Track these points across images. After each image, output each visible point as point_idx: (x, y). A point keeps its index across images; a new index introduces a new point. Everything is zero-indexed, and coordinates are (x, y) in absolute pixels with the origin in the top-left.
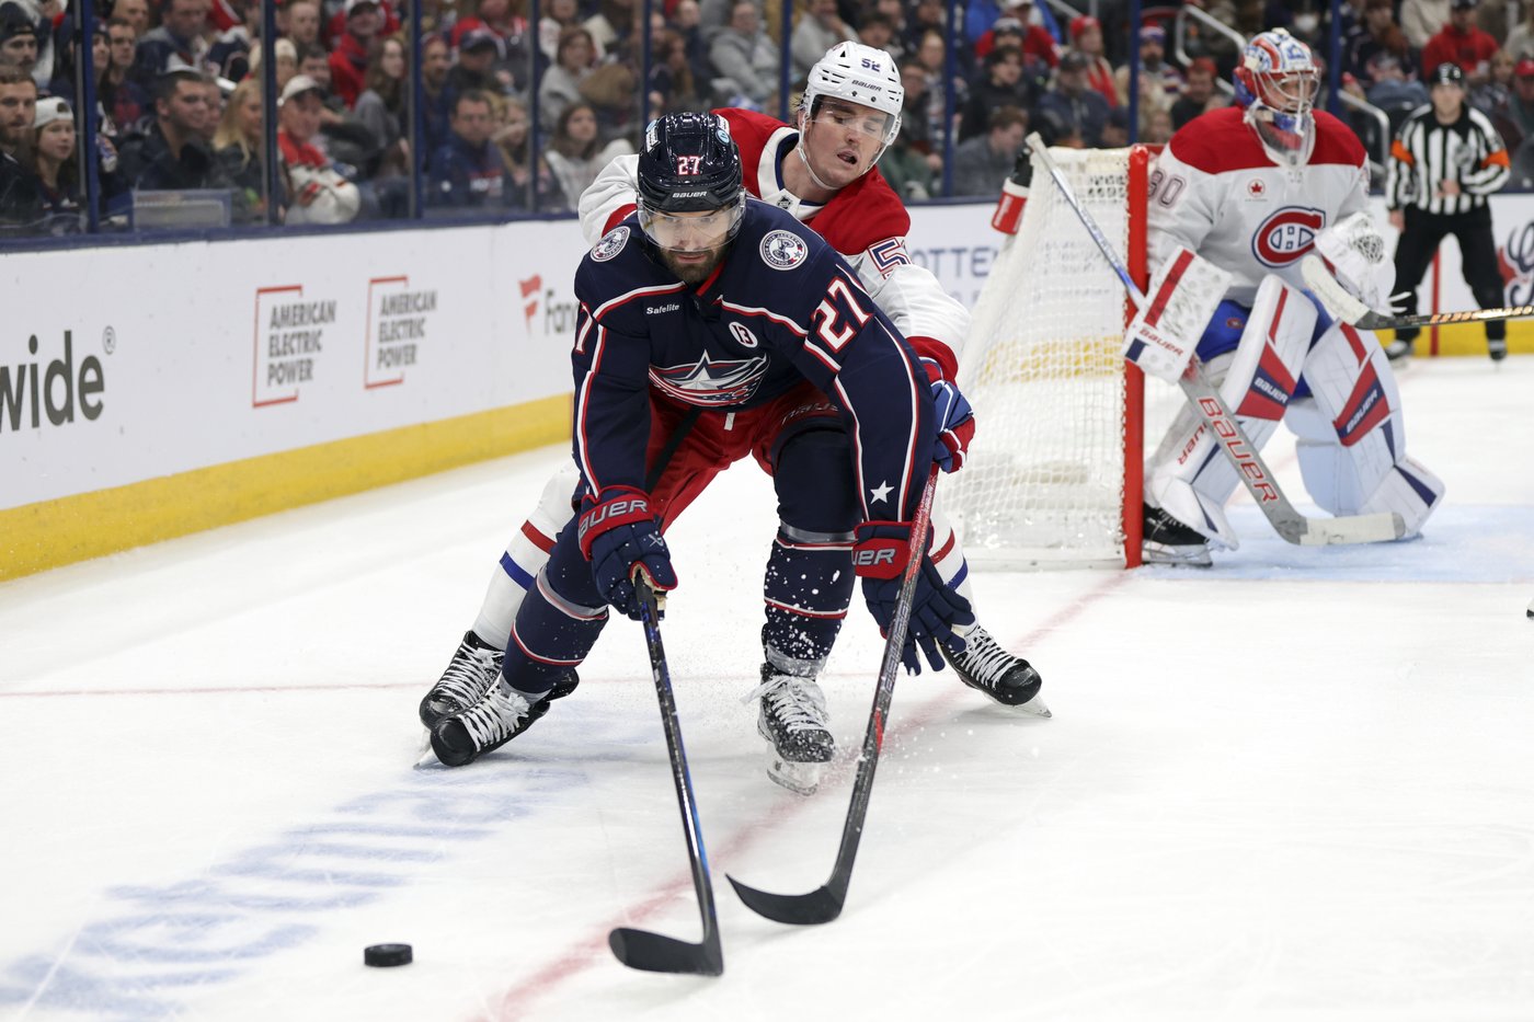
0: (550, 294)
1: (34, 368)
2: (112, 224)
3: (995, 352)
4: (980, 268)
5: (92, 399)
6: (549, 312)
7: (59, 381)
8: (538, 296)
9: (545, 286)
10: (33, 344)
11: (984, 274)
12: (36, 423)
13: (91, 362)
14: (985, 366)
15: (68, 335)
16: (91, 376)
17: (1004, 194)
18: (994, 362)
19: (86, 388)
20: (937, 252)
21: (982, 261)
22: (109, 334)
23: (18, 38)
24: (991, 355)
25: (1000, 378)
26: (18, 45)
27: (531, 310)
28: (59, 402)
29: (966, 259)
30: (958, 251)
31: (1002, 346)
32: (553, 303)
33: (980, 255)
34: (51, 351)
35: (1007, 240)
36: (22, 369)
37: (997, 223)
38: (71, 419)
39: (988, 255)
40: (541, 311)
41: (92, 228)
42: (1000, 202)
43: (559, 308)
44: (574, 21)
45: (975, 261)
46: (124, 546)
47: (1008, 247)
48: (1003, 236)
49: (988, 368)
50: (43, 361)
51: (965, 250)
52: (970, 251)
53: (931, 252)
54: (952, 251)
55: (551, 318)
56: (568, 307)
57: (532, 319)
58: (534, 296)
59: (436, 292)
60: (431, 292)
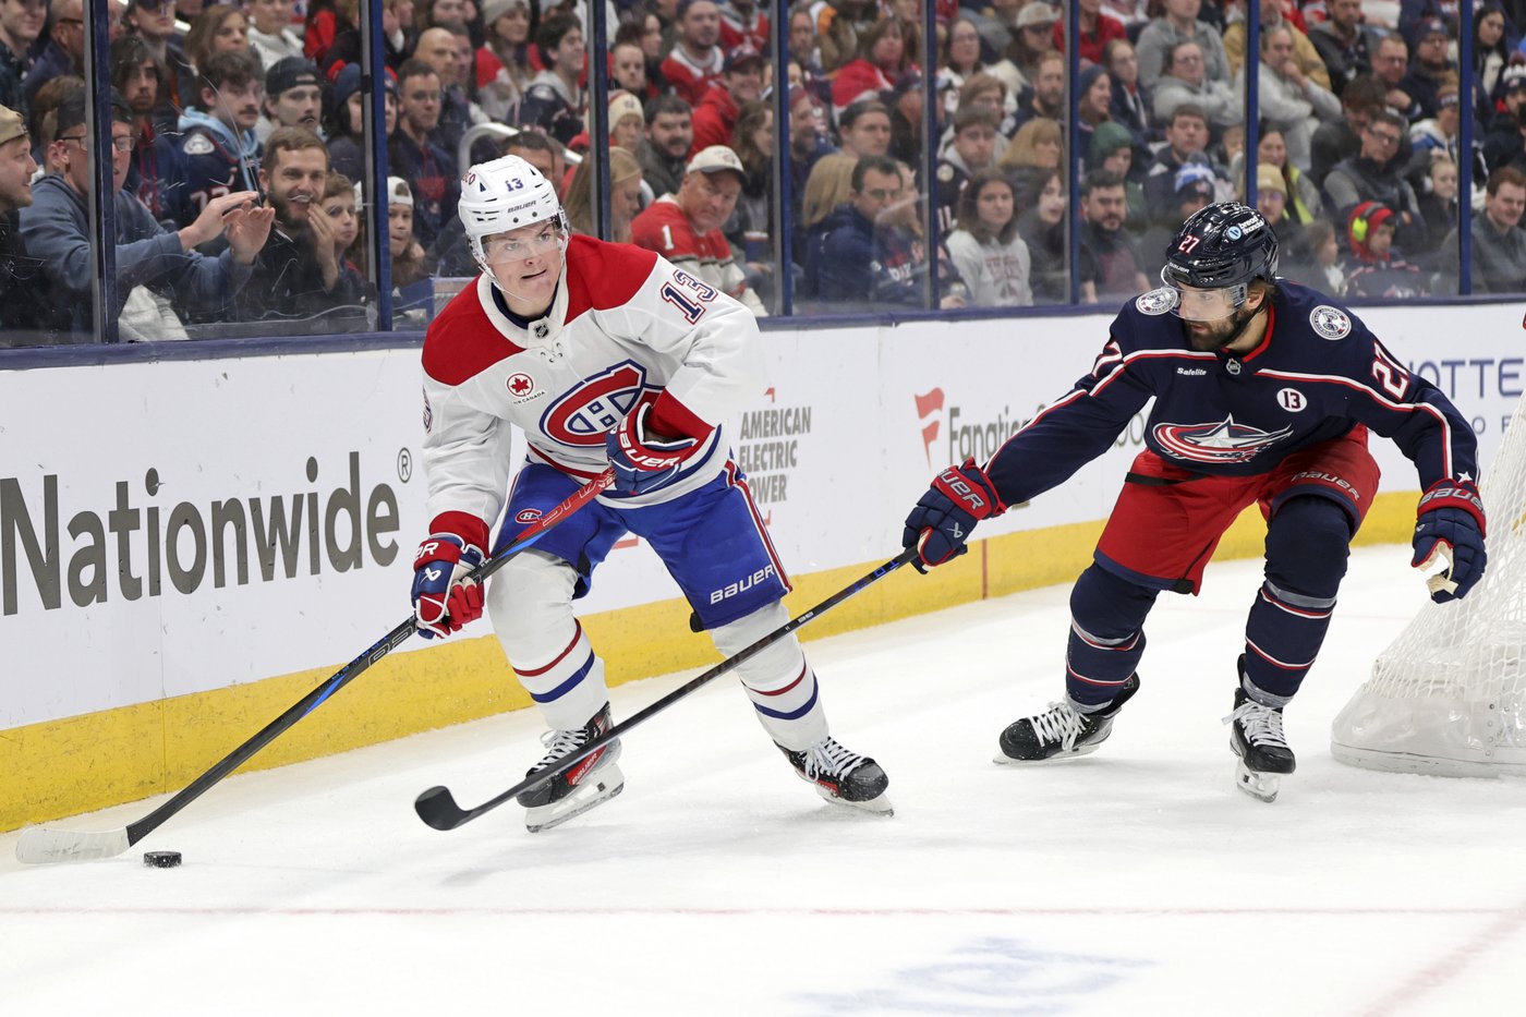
0: (955, 412)
1: (313, 497)
2: (407, 317)
4: (1508, 385)
5: (384, 539)
6: (953, 436)
7: (343, 516)
8: (940, 416)
9: (948, 404)
10: (312, 469)
11: (1518, 393)
12: (315, 569)
13: (383, 493)
15: (354, 457)
16: (383, 510)
19: (377, 525)
20: (1453, 364)
21: (1515, 376)
22: (404, 457)
23: (300, 88)
26: (299, 96)
27: (930, 434)
28: (344, 542)
29: (1491, 373)
30: (1481, 363)
32: (958, 425)
33: (1507, 369)
34: (334, 477)
36: (298, 499)
38: (359, 565)
39: (1520, 369)
40: (943, 433)
41: (384, 324)
43: (966, 430)
44: (977, 68)
45: (1502, 376)
46: (422, 726)
50: (324, 489)
51: (1491, 362)
52: (1497, 364)
53: (1444, 364)
54: (1473, 363)
55: (956, 444)
56: (978, 430)
57: (932, 445)
58: (934, 415)
59: (809, 409)
60: (804, 409)
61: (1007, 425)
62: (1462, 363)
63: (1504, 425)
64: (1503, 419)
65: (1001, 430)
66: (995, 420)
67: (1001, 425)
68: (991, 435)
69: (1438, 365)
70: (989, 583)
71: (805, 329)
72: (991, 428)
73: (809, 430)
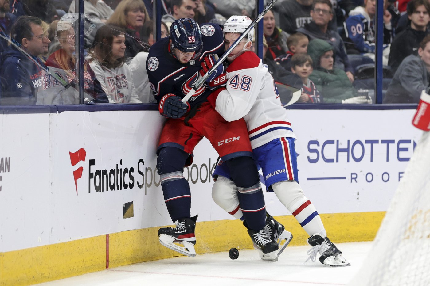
0: (92, 162)
3: (416, 215)
4: (403, 155)
6: (91, 175)
9: (88, 158)
11: (407, 160)
14: (409, 225)
17: (421, 102)
18: (415, 223)
20: (372, 142)
21: (406, 150)
24: (412, 218)
25: (420, 235)
27: (78, 174)
29: (393, 148)
30: (388, 142)
31: (421, 211)
32: (94, 169)
33: (402, 146)
35: (424, 134)
37: (416, 122)
39: (410, 146)
40: (85, 174)
42: (417, 108)
43: (98, 172)
45: (399, 150)
47: (424, 140)
48: (420, 132)
49: (410, 227)
51: (393, 142)
52: (396, 142)
53: (367, 142)
54: (383, 142)
55: (92, 180)
56: (105, 172)
57: (79, 180)
58: (80, 164)
59: (9, 158)
60: (6, 158)
61: (121, 169)
62: (377, 142)
63: (400, 177)
64: (400, 173)
65: (118, 173)
66: (114, 168)
67: (118, 170)
68: (112, 175)
69: (364, 142)
70: (110, 259)
71: (8, 113)
72: (112, 171)
73: (9, 171)
